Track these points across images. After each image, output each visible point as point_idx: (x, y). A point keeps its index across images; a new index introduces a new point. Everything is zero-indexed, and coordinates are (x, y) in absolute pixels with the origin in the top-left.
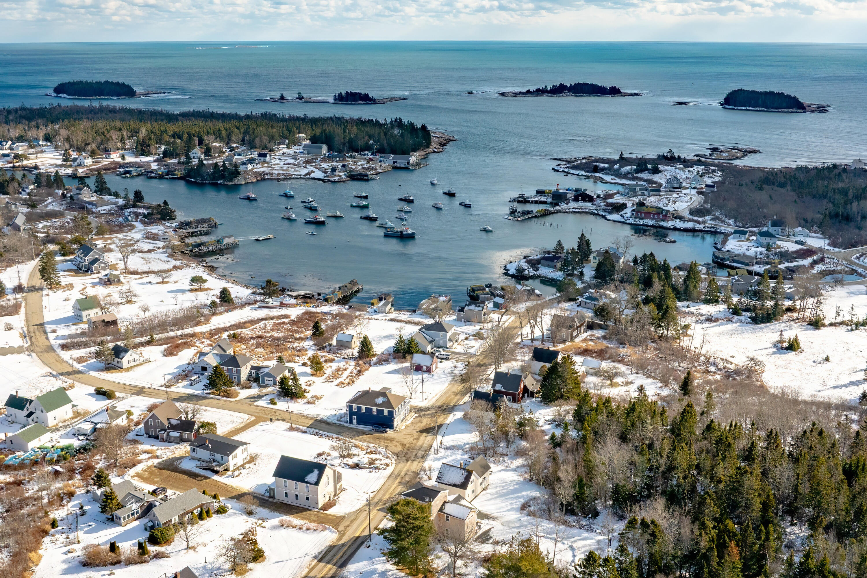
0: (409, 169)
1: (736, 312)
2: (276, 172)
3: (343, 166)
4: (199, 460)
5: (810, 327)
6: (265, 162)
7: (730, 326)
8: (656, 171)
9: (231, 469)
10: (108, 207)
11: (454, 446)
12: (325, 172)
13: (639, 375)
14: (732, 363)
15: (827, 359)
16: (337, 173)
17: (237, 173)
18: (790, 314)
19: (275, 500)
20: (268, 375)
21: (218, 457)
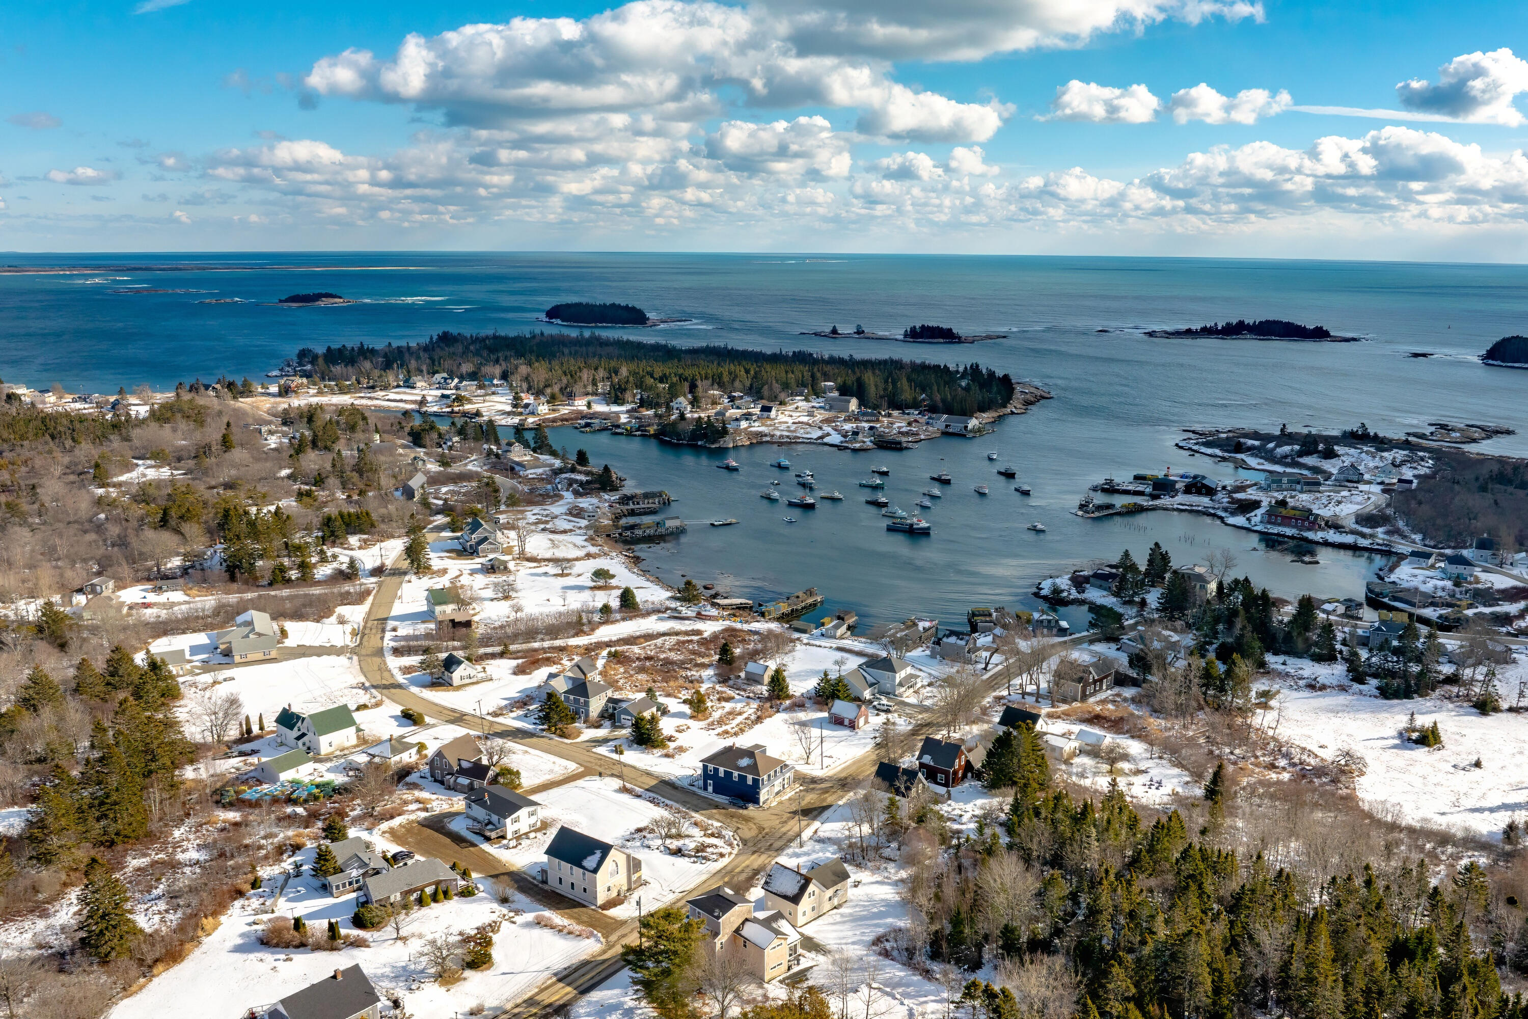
0: (964, 436)
1: (1359, 678)
2: (778, 433)
3: (871, 428)
4: (475, 819)
5: (1474, 710)
6: (768, 417)
7: (1342, 699)
8: (1330, 454)
9: (509, 836)
10: (540, 471)
11: (829, 839)
12: (845, 436)
13: (1164, 762)
14: (1316, 756)
15: (1478, 764)
16: (860, 437)
17: (724, 432)
18: (1448, 687)
19: (546, 887)
20: (626, 712)
21: (495, 818)
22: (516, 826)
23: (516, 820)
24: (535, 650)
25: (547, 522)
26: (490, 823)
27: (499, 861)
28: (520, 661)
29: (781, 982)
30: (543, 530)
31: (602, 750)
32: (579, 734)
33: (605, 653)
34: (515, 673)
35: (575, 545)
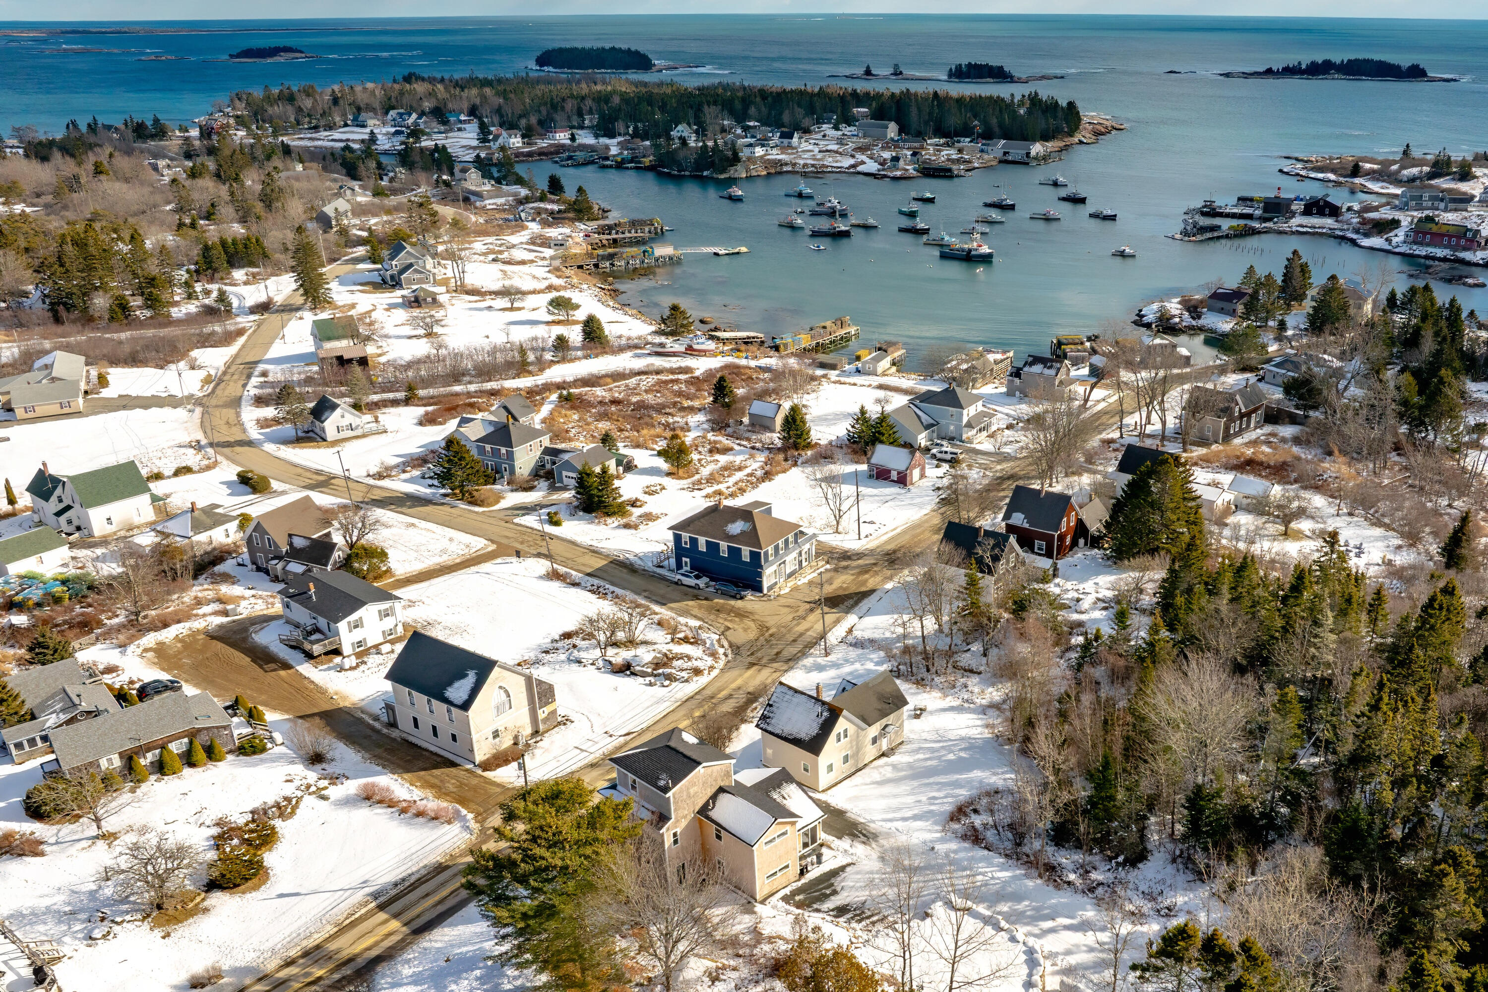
4: (297, 626)
11: (872, 641)
19: (395, 734)
20: (568, 466)
21: (322, 622)
22: (358, 635)
23: (357, 625)
24: (457, 394)
25: (501, 252)
26: (317, 630)
27: (322, 691)
28: (430, 408)
29: (786, 899)
30: (494, 260)
31: (530, 521)
32: (499, 498)
33: (554, 397)
34: (421, 424)
35: (534, 277)
